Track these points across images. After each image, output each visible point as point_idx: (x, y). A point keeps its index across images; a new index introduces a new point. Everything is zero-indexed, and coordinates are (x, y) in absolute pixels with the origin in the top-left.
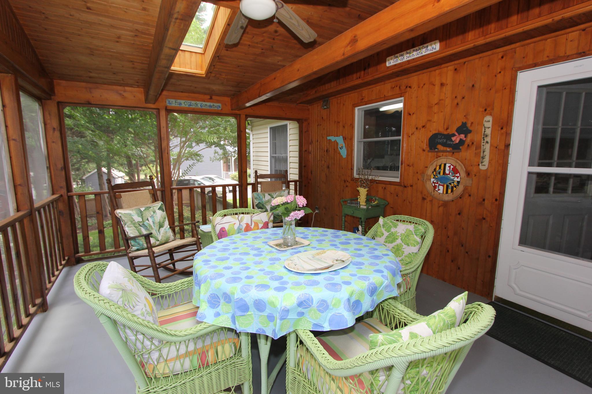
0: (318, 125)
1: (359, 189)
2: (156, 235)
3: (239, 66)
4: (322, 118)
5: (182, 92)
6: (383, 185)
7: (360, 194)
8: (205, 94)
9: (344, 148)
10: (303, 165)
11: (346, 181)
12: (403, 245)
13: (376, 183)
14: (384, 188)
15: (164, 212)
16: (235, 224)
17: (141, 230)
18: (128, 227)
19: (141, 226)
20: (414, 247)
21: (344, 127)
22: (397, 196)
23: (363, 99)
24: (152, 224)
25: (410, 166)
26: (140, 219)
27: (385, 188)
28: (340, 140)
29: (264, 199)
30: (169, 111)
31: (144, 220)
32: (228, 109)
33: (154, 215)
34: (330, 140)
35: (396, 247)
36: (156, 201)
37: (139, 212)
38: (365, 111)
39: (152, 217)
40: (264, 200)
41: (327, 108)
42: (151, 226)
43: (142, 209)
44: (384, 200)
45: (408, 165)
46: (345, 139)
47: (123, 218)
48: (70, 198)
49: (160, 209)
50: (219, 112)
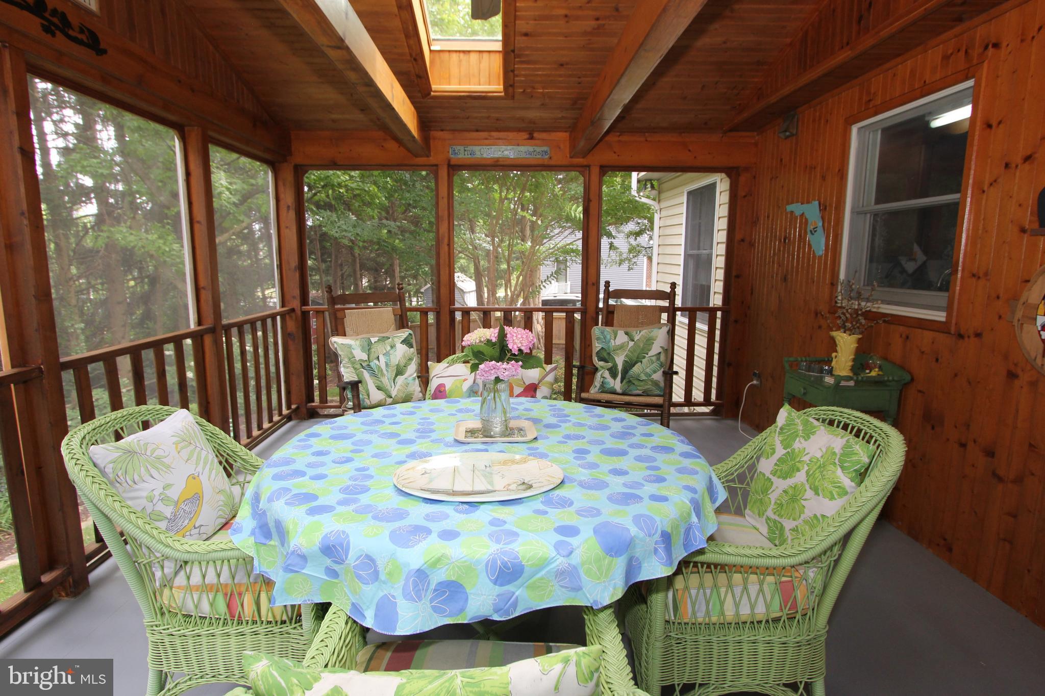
0: (771, 179)
1: (834, 334)
2: (388, 387)
3: (562, 65)
4: (781, 160)
5: (477, 131)
6: (901, 328)
7: (838, 348)
8: (519, 130)
9: (820, 230)
10: (734, 274)
11: (819, 315)
12: (806, 491)
13: (884, 321)
14: (904, 336)
15: (412, 349)
16: (465, 380)
17: (363, 375)
18: (344, 367)
19: (363, 367)
20: (830, 500)
21: (824, 178)
22: (937, 360)
23: (870, 101)
24: (383, 366)
25: (979, 278)
26: (364, 356)
27: (907, 337)
28: (812, 211)
29: (612, 341)
30: (454, 168)
31: (371, 359)
32: (561, 158)
33: (391, 352)
34: (792, 212)
35: (791, 492)
36: (403, 327)
37: (366, 344)
38: (884, 131)
39: (387, 354)
40: (613, 344)
41: (792, 135)
42: (382, 370)
43: (373, 340)
44: (902, 367)
45: (974, 275)
46: (823, 208)
47: (340, 352)
48: (305, 315)
49: (406, 342)
50: (546, 163)
